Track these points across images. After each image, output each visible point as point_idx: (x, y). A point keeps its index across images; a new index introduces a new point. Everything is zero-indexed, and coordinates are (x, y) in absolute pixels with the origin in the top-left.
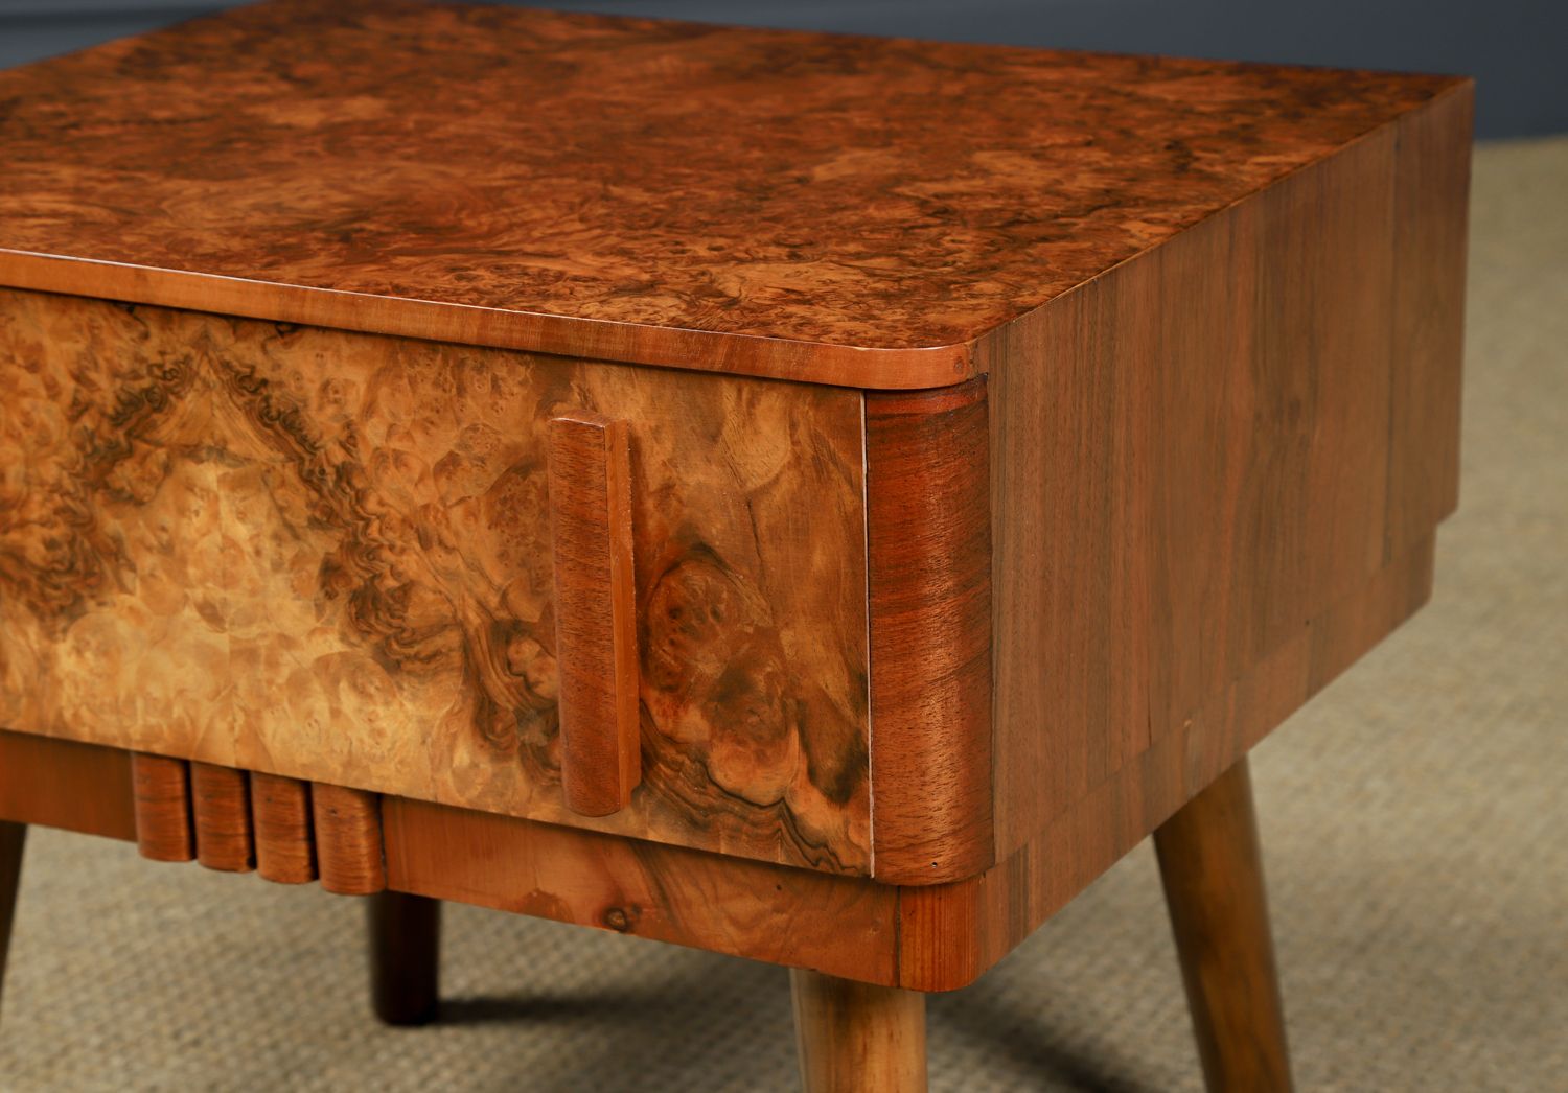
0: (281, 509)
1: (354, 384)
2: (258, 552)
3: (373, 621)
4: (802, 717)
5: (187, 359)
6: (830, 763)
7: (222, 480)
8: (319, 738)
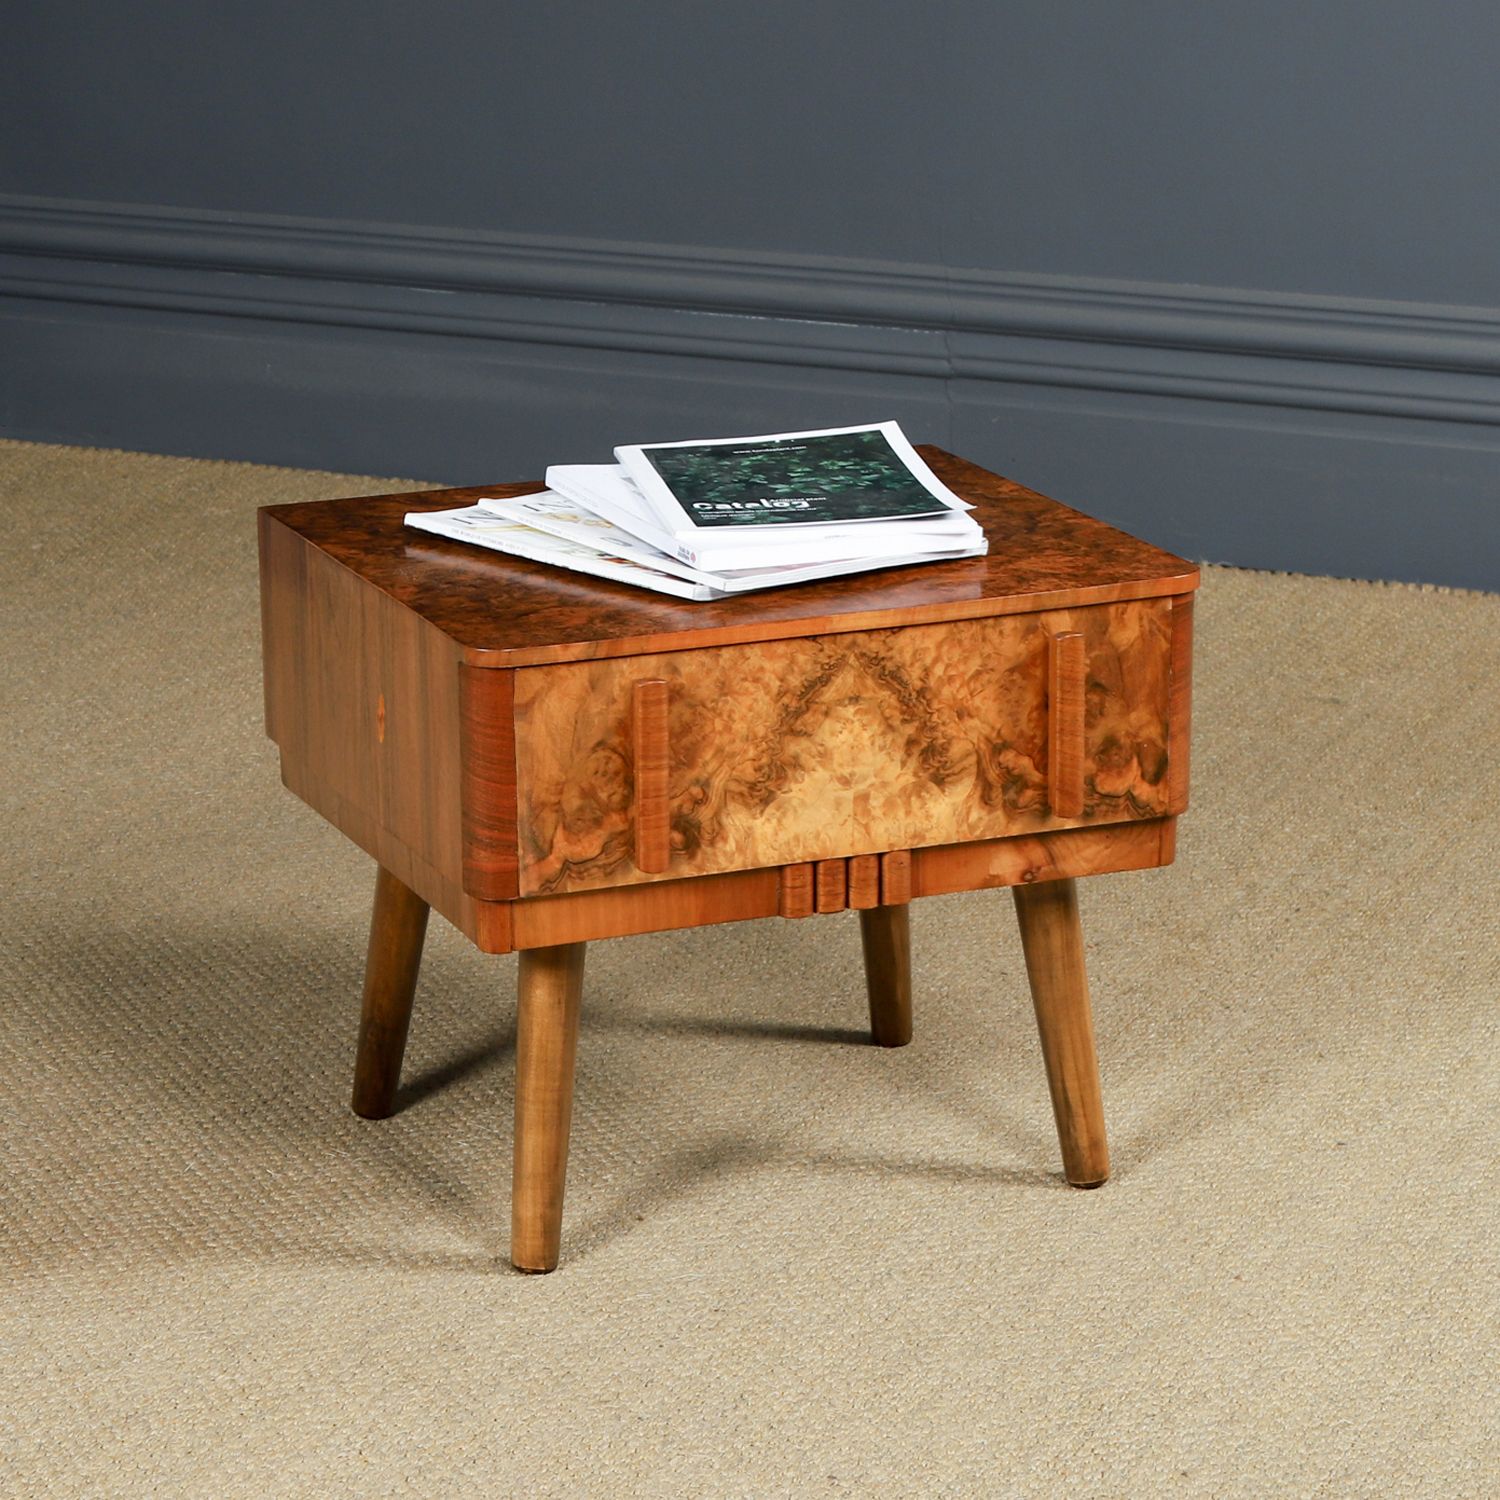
0: (887, 719)
1: (929, 648)
2: (873, 744)
3: (931, 761)
4: (1138, 750)
5: (844, 656)
6: (1151, 768)
7: (856, 713)
8: (899, 828)
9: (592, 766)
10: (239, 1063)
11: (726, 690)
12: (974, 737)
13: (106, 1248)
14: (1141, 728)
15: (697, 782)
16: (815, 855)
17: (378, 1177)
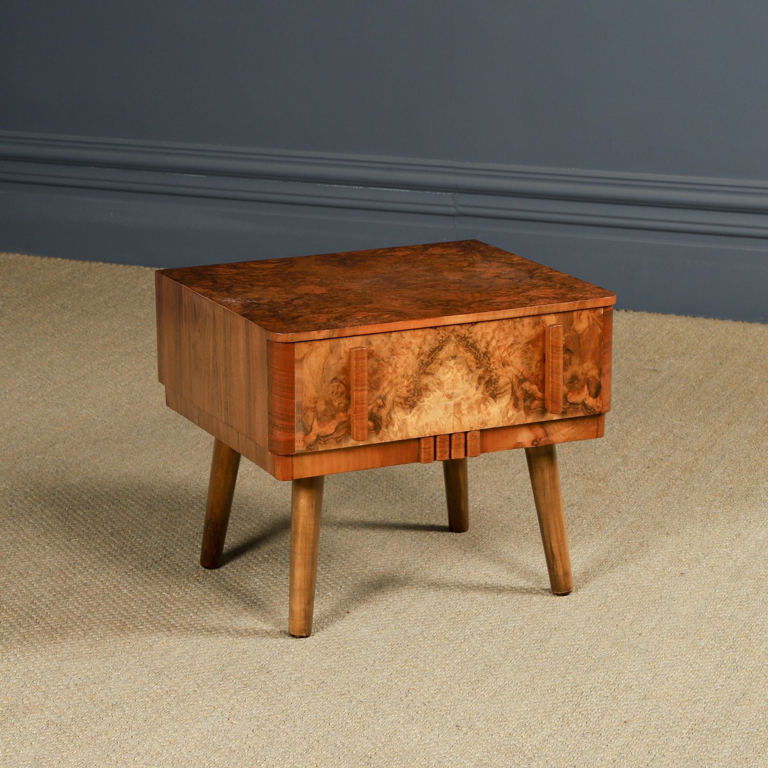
0: (469, 367)
1: (489, 332)
2: (463, 379)
3: (490, 387)
4: (587, 381)
5: (449, 336)
6: (593, 390)
7: (455, 364)
8: (475, 419)
9: (331, 389)
10: (141, 544)
11: (394, 353)
12: (510, 375)
13: (89, 629)
14: (589, 371)
15: (380, 397)
16: (435, 432)
17: (217, 595)
